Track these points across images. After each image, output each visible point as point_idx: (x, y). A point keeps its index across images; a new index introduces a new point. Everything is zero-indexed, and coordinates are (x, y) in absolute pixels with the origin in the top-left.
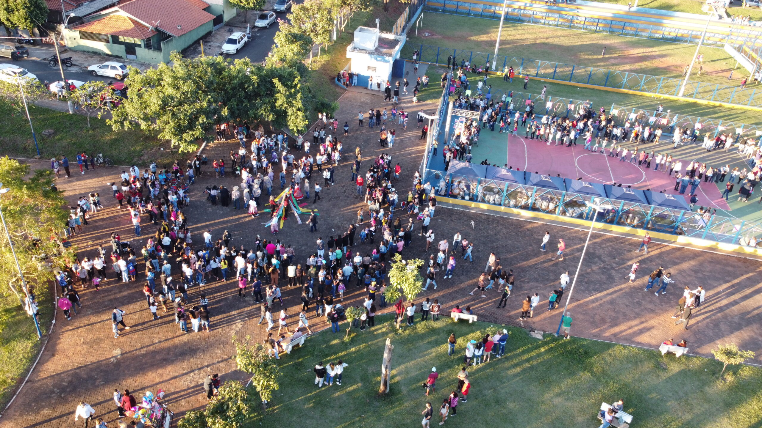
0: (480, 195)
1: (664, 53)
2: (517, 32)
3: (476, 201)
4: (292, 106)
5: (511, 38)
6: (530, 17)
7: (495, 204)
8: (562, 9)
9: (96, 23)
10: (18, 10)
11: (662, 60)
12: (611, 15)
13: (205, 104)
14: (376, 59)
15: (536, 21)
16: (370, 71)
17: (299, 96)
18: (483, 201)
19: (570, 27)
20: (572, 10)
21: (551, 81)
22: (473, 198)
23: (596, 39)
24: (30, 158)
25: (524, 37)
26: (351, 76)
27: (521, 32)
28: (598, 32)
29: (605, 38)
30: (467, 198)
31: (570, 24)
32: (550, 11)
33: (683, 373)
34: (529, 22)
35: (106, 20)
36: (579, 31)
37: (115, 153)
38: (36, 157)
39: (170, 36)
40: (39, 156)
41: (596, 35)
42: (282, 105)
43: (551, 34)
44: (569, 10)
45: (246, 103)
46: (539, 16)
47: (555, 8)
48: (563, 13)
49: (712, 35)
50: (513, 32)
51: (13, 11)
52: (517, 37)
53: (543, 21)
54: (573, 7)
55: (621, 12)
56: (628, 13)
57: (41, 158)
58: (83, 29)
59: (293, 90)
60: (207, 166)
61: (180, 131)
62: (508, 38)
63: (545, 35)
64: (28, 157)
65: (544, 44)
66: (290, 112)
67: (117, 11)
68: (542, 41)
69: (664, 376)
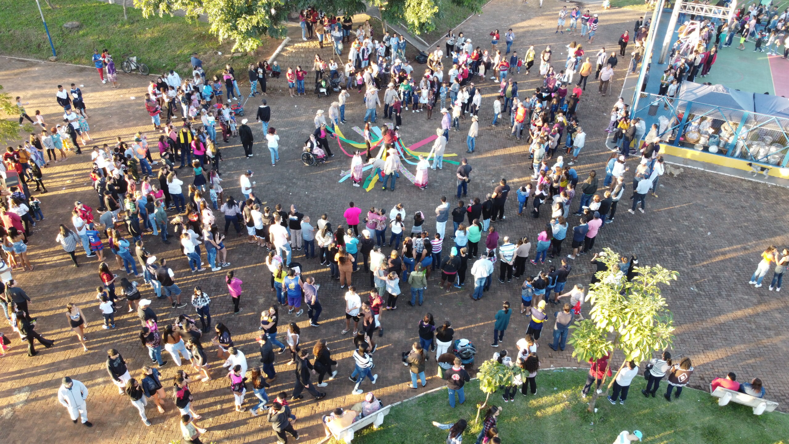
0: (741, 144)
3: (732, 155)
18: (745, 156)
22: (727, 151)
24: (43, 59)
30: (713, 148)
37: (154, 57)
38: (50, 58)
40: (55, 57)
57: (56, 60)
60: (280, 79)
64: (41, 59)
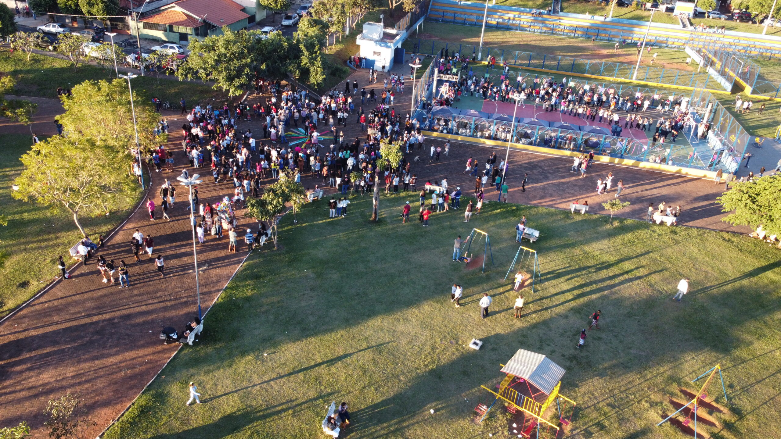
0: (455, 128)
1: (630, 53)
2: (505, 36)
3: (452, 133)
4: (313, 65)
5: (499, 40)
6: (517, 26)
7: (466, 135)
8: (546, 20)
9: (157, 16)
10: (97, 4)
11: (627, 57)
12: (588, 24)
13: (249, 60)
14: (380, 45)
15: (522, 29)
16: (376, 55)
17: (319, 59)
18: (457, 134)
19: (552, 34)
20: (555, 20)
21: (527, 68)
22: (450, 132)
23: (573, 42)
25: (511, 40)
26: (360, 59)
27: (508, 36)
28: (576, 38)
29: (582, 42)
30: (445, 131)
31: (552, 31)
32: (536, 20)
33: (584, 221)
34: (516, 30)
35: (164, 14)
36: (560, 37)
39: (214, 27)
41: (574, 40)
42: (305, 64)
43: (534, 38)
44: (552, 21)
45: (279, 63)
46: (525, 25)
47: (540, 18)
48: (547, 22)
49: (676, 40)
50: (502, 37)
51: (93, 5)
52: (505, 40)
53: (528, 29)
54: (556, 18)
55: (597, 22)
56: (604, 23)
58: (146, 21)
59: (314, 55)
61: (230, 79)
62: (496, 40)
63: (529, 39)
65: (527, 45)
66: (312, 69)
67: (173, 7)
68: (526, 43)
69: (569, 221)
